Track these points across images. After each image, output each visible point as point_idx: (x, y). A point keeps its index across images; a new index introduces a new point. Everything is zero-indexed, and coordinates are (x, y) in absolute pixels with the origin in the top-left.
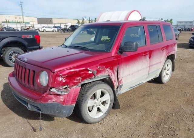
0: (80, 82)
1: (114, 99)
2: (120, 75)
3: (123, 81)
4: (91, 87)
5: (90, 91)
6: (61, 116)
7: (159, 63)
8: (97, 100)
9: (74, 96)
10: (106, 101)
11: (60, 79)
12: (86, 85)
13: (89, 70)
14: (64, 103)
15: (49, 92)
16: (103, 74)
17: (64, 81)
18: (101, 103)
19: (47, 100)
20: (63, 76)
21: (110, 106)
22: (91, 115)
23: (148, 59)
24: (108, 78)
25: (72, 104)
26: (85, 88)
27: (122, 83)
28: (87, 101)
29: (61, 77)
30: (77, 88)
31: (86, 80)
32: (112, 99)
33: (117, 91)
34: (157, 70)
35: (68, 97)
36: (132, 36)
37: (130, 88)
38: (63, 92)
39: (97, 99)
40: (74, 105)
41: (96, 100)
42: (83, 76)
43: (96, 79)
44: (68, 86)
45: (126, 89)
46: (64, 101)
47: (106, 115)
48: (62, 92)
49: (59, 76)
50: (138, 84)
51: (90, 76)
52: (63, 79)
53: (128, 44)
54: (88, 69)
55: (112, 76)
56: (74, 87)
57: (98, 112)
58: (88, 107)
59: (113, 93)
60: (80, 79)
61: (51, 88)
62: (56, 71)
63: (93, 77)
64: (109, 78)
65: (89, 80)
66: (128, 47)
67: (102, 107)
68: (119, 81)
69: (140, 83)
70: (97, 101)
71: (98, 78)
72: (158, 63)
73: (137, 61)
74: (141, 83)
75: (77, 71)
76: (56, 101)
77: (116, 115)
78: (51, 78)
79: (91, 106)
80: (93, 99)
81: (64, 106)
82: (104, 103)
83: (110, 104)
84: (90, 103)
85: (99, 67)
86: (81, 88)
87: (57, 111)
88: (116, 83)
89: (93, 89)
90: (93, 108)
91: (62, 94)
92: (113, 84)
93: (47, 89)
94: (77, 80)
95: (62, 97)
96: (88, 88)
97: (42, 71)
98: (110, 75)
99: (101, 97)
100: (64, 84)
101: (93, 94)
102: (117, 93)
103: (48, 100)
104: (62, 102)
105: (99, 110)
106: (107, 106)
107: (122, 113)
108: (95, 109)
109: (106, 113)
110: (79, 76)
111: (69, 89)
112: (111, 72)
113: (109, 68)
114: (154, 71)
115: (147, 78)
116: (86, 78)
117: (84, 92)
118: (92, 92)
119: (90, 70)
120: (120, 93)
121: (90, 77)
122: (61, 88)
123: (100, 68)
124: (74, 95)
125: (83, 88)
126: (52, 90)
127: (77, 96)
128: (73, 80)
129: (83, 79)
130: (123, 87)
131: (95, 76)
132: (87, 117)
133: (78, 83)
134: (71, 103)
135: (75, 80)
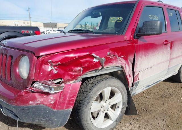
0: (80, 75)
1: (128, 101)
2: (136, 67)
3: (140, 76)
4: (96, 83)
5: (95, 90)
6: (51, 126)
7: (180, 56)
8: (105, 102)
9: (71, 96)
10: (116, 104)
11: (48, 68)
12: (89, 80)
13: (94, 57)
14: (55, 106)
15: (30, 88)
16: (114, 64)
17: (55, 72)
18: (110, 106)
19: (27, 102)
20: (54, 64)
21: (122, 112)
22: (95, 125)
23: (169, 49)
24: (120, 72)
25: (67, 107)
26: (88, 84)
27: (138, 79)
28: (90, 103)
29: (51, 65)
30: (76, 84)
31: (90, 73)
32: (124, 101)
33: (132, 90)
34: (177, 65)
35: (62, 97)
36: (151, 18)
37: (147, 87)
38: (53, 89)
39: (105, 100)
40: (71, 109)
41: (103, 102)
42: (86, 65)
43: (103, 71)
44: (62, 80)
45: (143, 88)
46: (55, 103)
47: (117, 124)
48: (51, 89)
49: (47, 63)
50: (156, 83)
51: (95, 66)
52: (54, 69)
53: (150, 23)
54: (93, 54)
55: (125, 68)
56: (72, 82)
57: (106, 119)
58: (92, 113)
59: (126, 93)
60: (80, 70)
61: (34, 82)
62: (41, 54)
63: (100, 68)
64: (122, 71)
65: (94, 73)
66: (149, 27)
67: (111, 112)
68: (135, 77)
69: (158, 80)
70: (104, 104)
71: (106, 70)
72: (178, 57)
73: (157, 50)
74: (160, 81)
75: (75, 57)
76: (42, 103)
77: (130, 124)
78: (34, 66)
79: (96, 111)
80: (99, 101)
81: (55, 110)
82: (113, 107)
83: (123, 108)
84: (94, 106)
85: (108, 53)
86: (82, 84)
87: (44, 118)
88: (131, 80)
89: (99, 85)
90: (98, 113)
91: (51, 92)
92: (128, 80)
93: (28, 84)
94: (76, 71)
95: (51, 97)
96: (92, 85)
97: (23, 55)
98: (124, 67)
99: (110, 98)
100: (55, 77)
101: (99, 93)
102: (131, 92)
103: (29, 101)
104: (51, 104)
105: (107, 116)
106: (118, 112)
107: (137, 120)
108: (102, 115)
109: (116, 121)
110: (80, 65)
111: (63, 85)
112: (125, 63)
113: (122, 56)
114: (174, 66)
115: (165, 75)
116: (89, 69)
117: (86, 90)
118: (98, 90)
119: (96, 56)
120: (135, 93)
121: (95, 68)
122: (50, 83)
123: (109, 55)
124: (71, 93)
125: (84, 84)
126: (36, 85)
127: (75, 95)
128: (70, 71)
129: (86, 70)
130: (139, 85)
131: (102, 66)
132: (90, 127)
133: (77, 75)
134: (65, 106)
135: (72, 71)
